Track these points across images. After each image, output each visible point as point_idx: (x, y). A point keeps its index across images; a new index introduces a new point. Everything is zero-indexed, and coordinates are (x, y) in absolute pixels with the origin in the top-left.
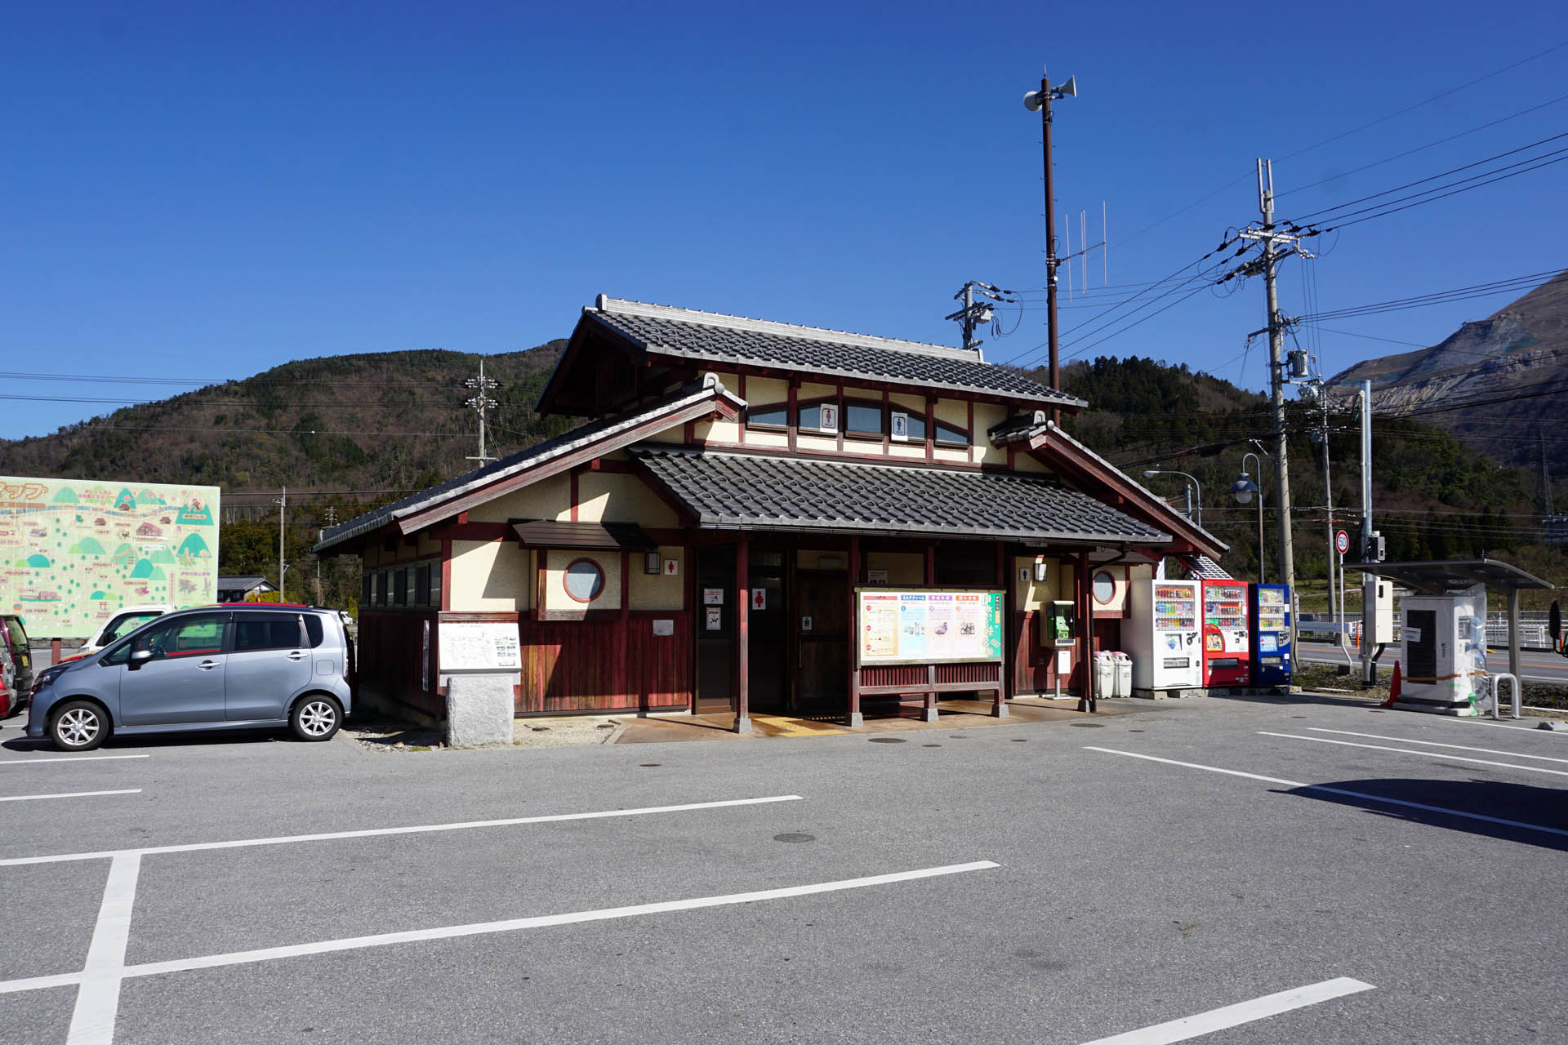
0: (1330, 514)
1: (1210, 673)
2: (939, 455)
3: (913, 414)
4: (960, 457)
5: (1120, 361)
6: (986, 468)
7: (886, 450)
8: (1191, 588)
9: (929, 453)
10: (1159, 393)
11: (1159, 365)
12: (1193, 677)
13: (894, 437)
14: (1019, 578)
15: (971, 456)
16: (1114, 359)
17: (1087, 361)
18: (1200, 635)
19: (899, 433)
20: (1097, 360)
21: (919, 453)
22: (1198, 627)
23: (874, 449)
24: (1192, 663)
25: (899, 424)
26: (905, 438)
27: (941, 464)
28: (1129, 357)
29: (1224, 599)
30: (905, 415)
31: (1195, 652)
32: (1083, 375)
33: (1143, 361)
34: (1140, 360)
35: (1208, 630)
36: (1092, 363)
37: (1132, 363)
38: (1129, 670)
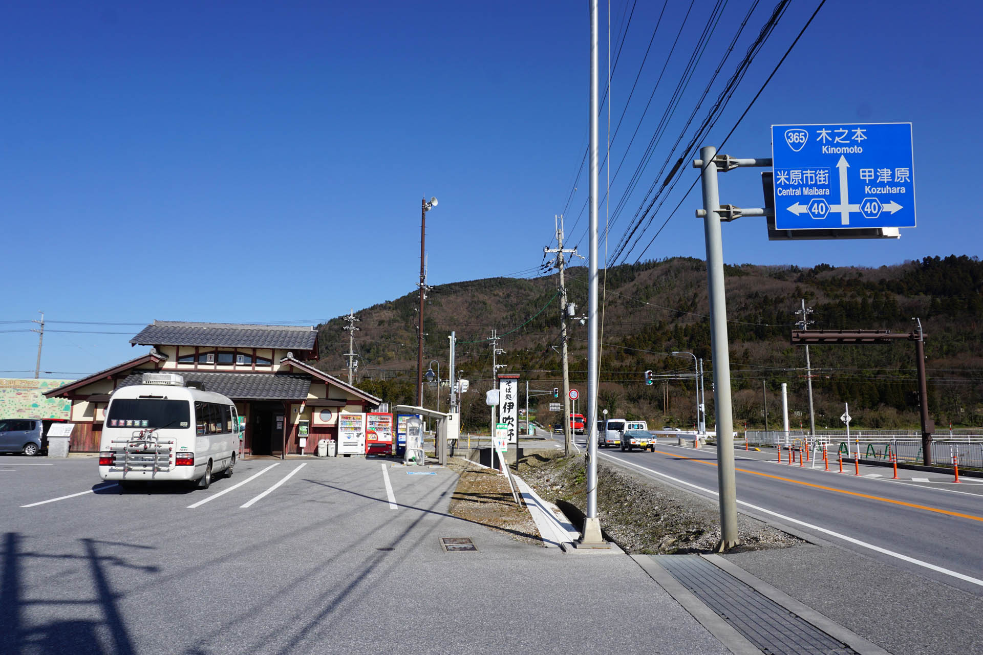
0: (809, 372)
1: (369, 448)
2: (257, 369)
3: (246, 355)
4: (269, 369)
5: (942, 258)
6: (278, 373)
7: (235, 368)
8: (361, 416)
9: (254, 368)
10: (970, 279)
11: (973, 259)
12: (361, 449)
13: (237, 363)
14: (293, 411)
15: (273, 368)
16: (937, 258)
17: (918, 260)
18: (364, 434)
19: (240, 362)
20: (924, 259)
21: (249, 368)
22: (363, 431)
23: (230, 368)
24: (359, 444)
25: (240, 359)
26: (243, 364)
27: (258, 372)
28: (949, 256)
29: (379, 420)
30: (243, 356)
31: (362, 440)
32: (915, 270)
33: (960, 258)
34: (957, 256)
35: (367, 432)
36: (921, 261)
37: (951, 260)
38: (334, 446)
